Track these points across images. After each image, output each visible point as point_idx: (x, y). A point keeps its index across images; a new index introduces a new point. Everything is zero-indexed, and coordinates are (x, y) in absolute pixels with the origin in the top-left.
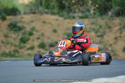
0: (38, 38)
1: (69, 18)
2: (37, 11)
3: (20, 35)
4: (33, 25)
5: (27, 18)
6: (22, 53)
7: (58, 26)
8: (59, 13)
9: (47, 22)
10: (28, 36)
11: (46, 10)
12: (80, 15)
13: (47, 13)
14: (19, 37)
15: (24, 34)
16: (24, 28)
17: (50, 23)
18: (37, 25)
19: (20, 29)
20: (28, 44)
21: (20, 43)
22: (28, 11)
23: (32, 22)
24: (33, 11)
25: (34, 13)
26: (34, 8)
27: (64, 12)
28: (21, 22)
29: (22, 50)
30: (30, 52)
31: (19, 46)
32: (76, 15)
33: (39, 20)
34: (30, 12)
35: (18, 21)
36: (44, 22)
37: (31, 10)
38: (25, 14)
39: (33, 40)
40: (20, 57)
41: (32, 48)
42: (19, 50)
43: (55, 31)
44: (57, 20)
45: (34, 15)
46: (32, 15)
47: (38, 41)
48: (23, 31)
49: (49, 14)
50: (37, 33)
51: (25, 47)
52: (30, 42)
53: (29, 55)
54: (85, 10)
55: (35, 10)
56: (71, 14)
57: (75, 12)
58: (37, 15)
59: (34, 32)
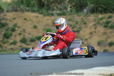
0: (20, 34)
1: (48, 15)
2: (18, 9)
3: (3, 31)
4: (15, 22)
5: (10, 15)
6: (6, 47)
7: (38, 22)
8: (38, 11)
9: (28, 19)
10: (11, 32)
11: (27, 8)
12: (58, 12)
13: (28, 11)
14: (3, 33)
15: (7, 30)
16: (7, 24)
17: (30, 20)
18: (19, 22)
19: (3, 25)
20: (11, 39)
21: (3, 39)
22: (10, 9)
23: (14, 19)
24: (15, 9)
25: (16, 11)
26: (15, 6)
27: (43, 9)
28: (4, 19)
29: (6, 45)
30: (12, 46)
31: (2, 41)
32: (54, 12)
33: (21, 17)
34: (13, 10)
35: (2, 18)
36: (25, 19)
37: (13, 8)
38: (7, 11)
39: (15, 36)
40: (3, 51)
41: (15, 43)
42: (2, 45)
43: (35, 27)
44: (37, 17)
45: (16, 13)
46: (14, 13)
47: (20, 37)
48: (6, 28)
49: (30, 11)
50: (19, 29)
51: (8, 42)
52: (12, 37)
53: (12, 49)
54: (62, 8)
55: (17, 8)
56: (50, 12)
57: (53, 10)
58: (19, 13)
59: (16, 29)
